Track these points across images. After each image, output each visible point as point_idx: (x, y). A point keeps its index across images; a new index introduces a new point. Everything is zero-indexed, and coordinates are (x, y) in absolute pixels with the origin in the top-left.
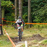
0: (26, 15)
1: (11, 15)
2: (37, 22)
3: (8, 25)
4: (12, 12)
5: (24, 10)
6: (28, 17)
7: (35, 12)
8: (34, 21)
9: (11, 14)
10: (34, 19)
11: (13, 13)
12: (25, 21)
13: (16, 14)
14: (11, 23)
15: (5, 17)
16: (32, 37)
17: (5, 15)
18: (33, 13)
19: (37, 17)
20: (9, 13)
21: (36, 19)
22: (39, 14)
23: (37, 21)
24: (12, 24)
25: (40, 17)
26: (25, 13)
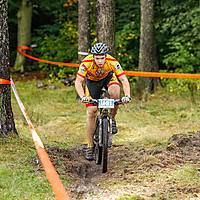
0: (128, 35)
1: (62, 31)
2: (180, 67)
3: (46, 76)
4: (65, 19)
5: (122, 10)
6: (141, 41)
7: (173, 18)
8: (166, 61)
9: (62, 28)
10: (169, 51)
11: (70, 24)
12: (125, 62)
13: (82, 27)
14: (58, 68)
15: (32, 43)
16: (169, 149)
17: (32, 31)
18: (165, 26)
19: (182, 44)
20: (52, 23)
21: (175, 50)
22: (191, 27)
23: (183, 60)
24: (67, 73)
25: (195, 42)
26: (124, 22)
